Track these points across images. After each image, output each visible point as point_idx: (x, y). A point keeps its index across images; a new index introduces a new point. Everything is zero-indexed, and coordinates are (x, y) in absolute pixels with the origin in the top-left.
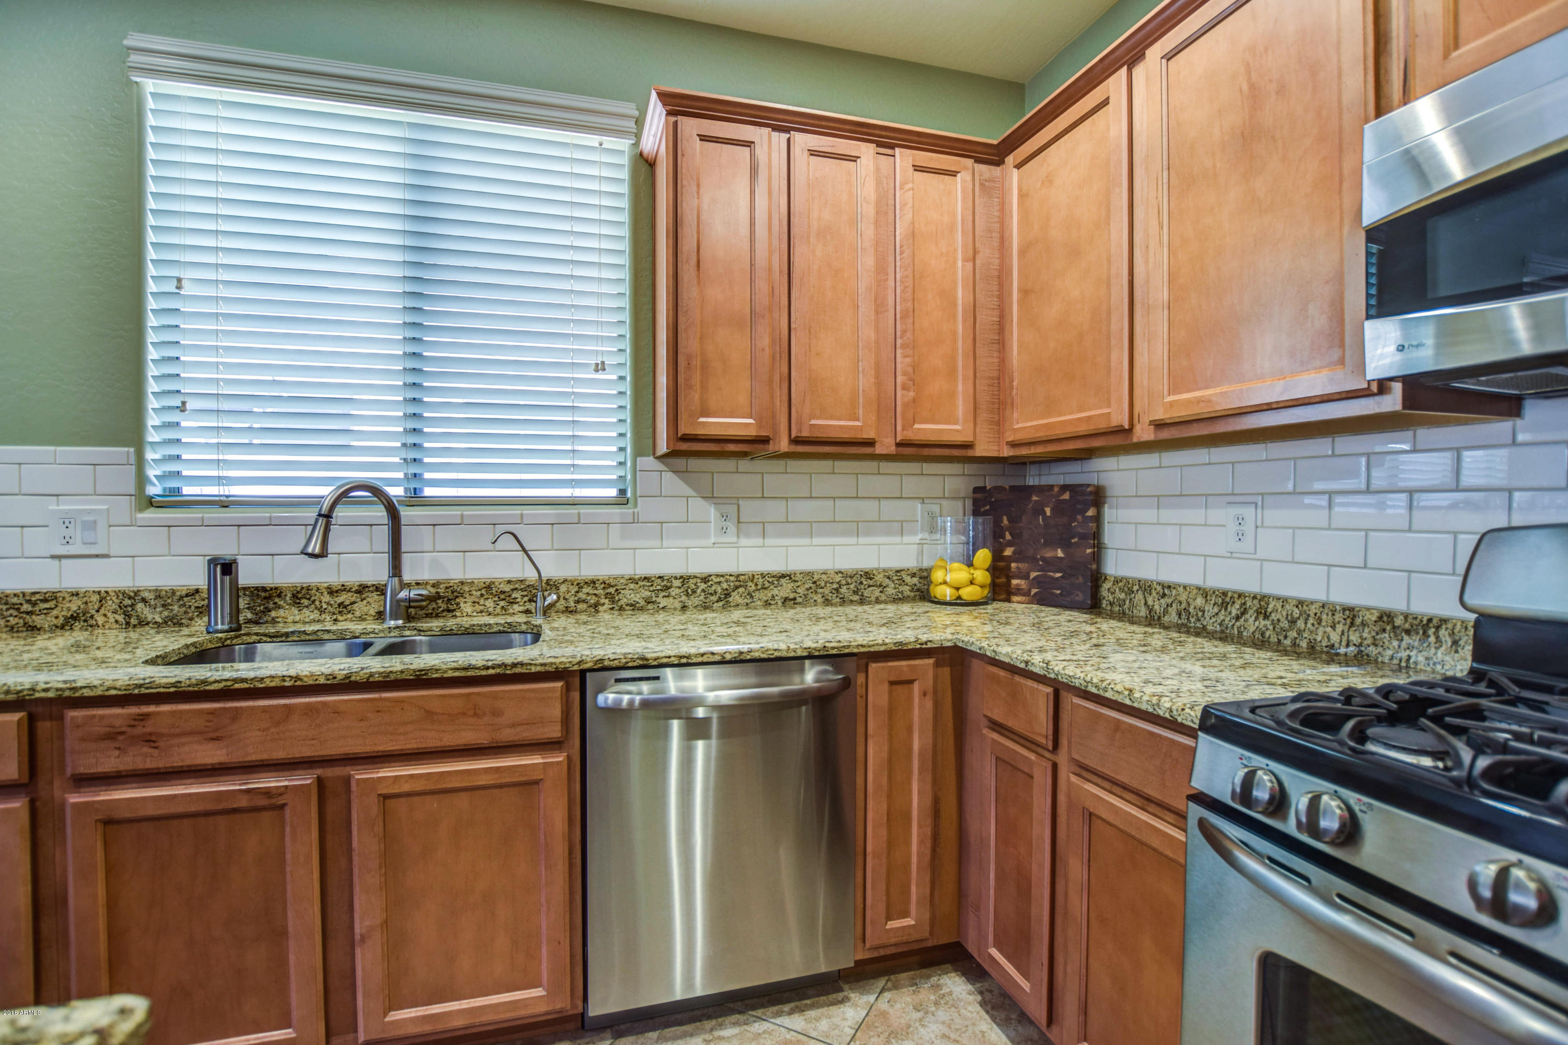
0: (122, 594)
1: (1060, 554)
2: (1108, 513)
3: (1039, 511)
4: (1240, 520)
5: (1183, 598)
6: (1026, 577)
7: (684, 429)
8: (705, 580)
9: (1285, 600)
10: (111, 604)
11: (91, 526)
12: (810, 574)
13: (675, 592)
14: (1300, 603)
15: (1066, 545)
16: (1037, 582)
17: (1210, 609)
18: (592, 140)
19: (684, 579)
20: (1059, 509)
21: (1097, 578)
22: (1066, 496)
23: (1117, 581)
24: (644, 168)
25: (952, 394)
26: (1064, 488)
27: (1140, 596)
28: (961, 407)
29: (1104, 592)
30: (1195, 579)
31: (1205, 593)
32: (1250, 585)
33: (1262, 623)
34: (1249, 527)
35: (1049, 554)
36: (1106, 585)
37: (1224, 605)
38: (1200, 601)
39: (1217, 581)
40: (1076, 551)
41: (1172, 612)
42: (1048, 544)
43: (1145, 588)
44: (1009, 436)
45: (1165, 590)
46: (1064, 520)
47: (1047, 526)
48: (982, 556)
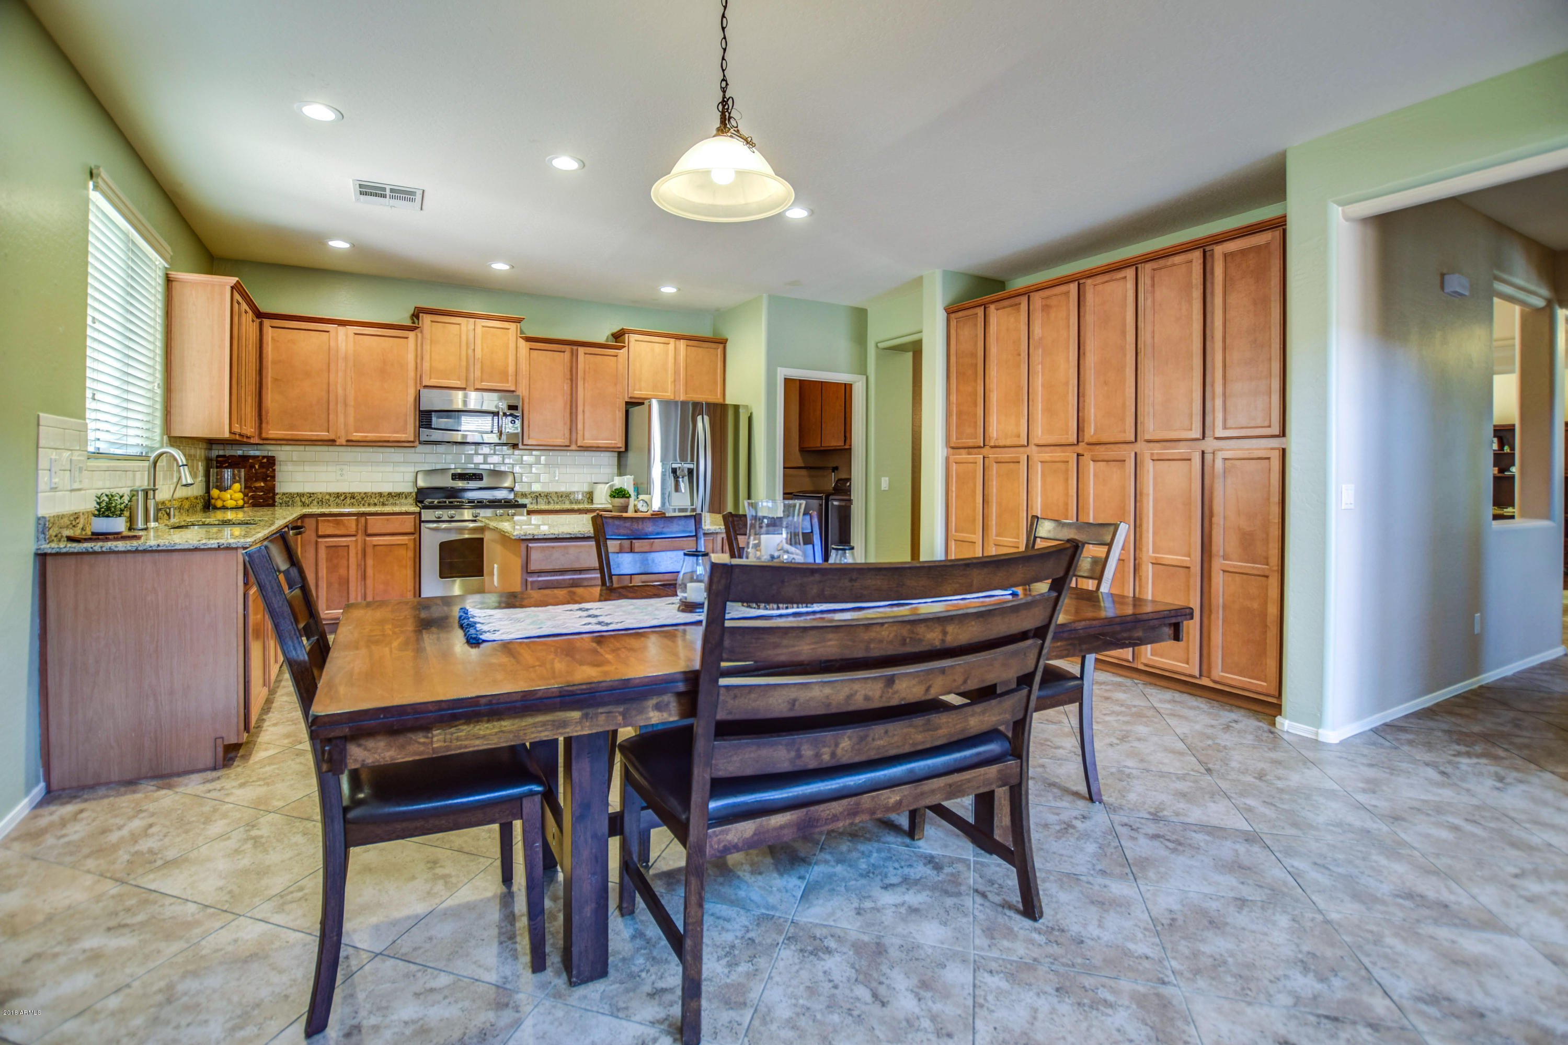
1: (262, 484)
2: (277, 467)
3: (252, 466)
4: (340, 470)
5: (320, 497)
6: (249, 495)
9: (360, 493)
14: (365, 493)
15: (265, 480)
16: (253, 497)
17: (332, 499)
18: (159, 261)
20: (262, 465)
21: (275, 494)
22: (265, 460)
23: (284, 494)
24: (168, 281)
26: (264, 457)
27: (298, 498)
29: (277, 500)
30: (324, 490)
31: (330, 494)
32: (346, 490)
33: (353, 500)
34: (344, 472)
35: (257, 485)
36: (277, 497)
37: (338, 497)
38: (327, 497)
39: (330, 491)
40: (269, 483)
41: (315, 502)
42: (256, 481)
43: (301, 495)
44: (264, 435)
45: (311, 495)
46: (264, 470)
47: (256, 473)
48: (237, 486)
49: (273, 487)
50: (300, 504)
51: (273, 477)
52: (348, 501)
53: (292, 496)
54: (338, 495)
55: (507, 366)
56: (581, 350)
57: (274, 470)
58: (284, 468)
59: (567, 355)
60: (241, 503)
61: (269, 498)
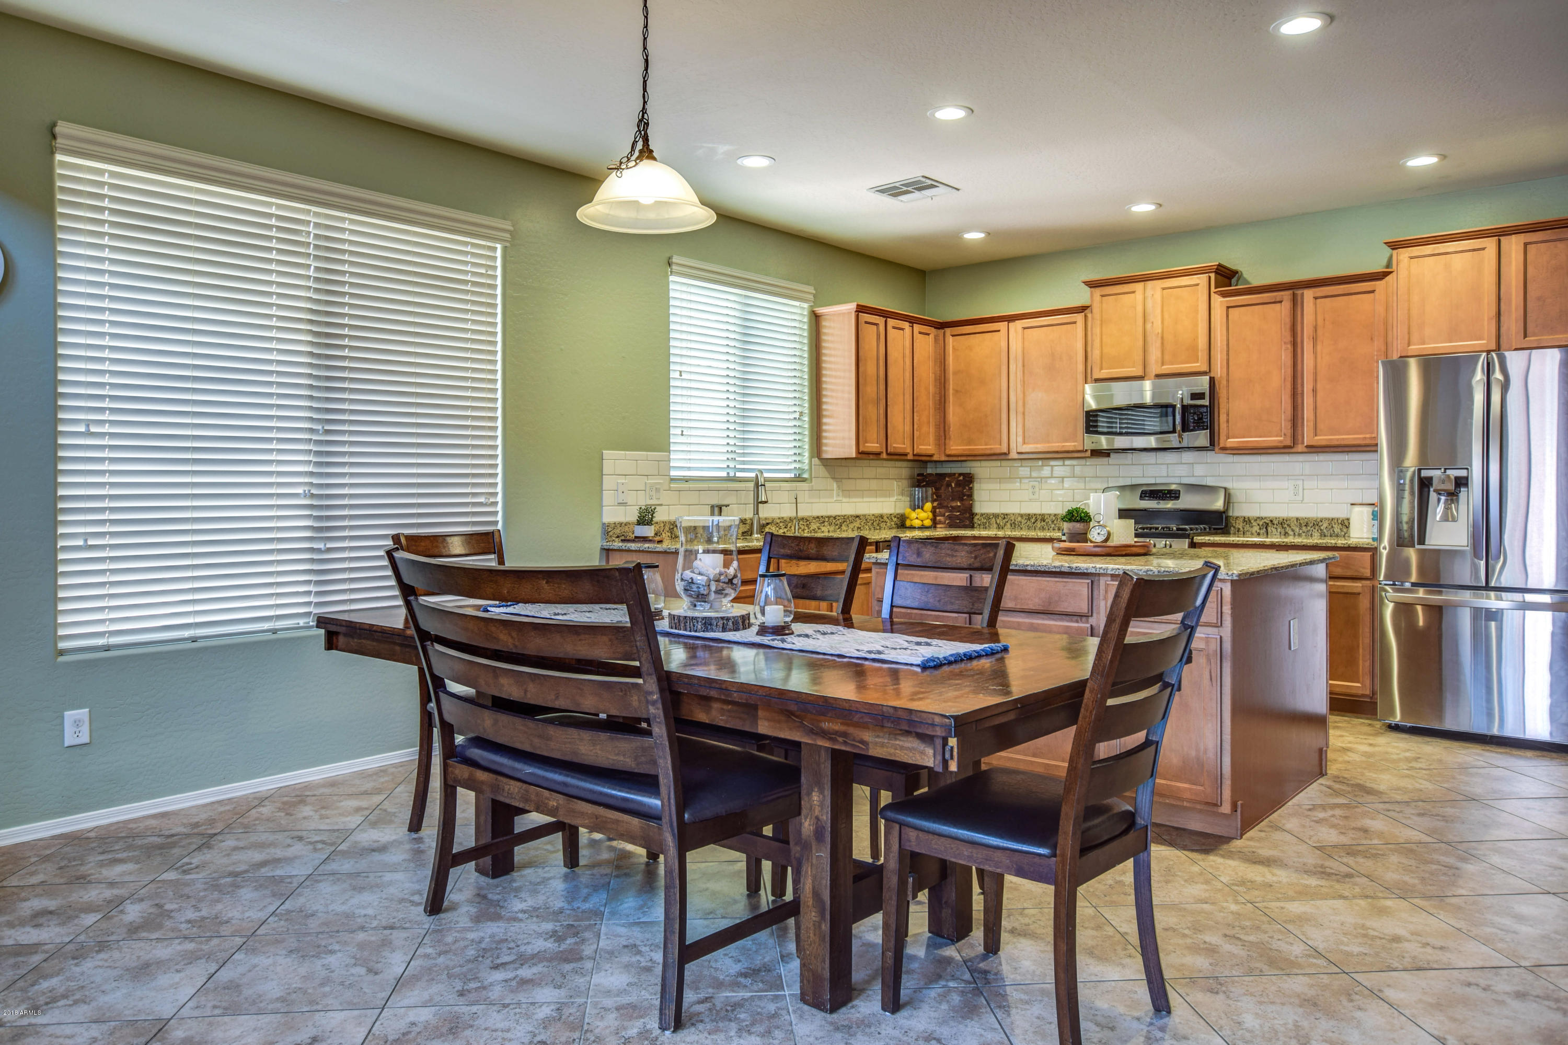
0: (670, 523)
1: (960, 504)
2: (976, 486)
3: (949, 485)
4: (1033, 487)
5: (1013, 518)
6: (944, 515)
7: (861, 449)
8: (835, 518)
9: (1050, 515)
10: (667, 528)
11: (658, 490)
12: (865, 516)
13: (826, 524)
14: (1055, 515)
15: (961, 500)
16: (949, 517)
17: (1024, 521)
18: (797, 303)
19: (829, 517)
20: (958, 484)
21: (973, 515)
22: (961, 478)
23: (982, 515)
24: (814, 318)
25: (929, 433)
26: (960, 474)
27: (994, 519)
28: (932, 438)
29: (975, 520)
30: (1017, 511)
31: (1022, 516)
32: (1037, 511)
33: (1043, 523)
34: (1037, 490)
35: (954, 504)
36: (977, 517)
37: (1029, 519)
38: (1019, 519)
39: (1023, 511)
40: (966, 503)
41: (1008, 525)
42: (953, 500)
43: (996, 516)
44: (948, 452)
45: (1005, 516)
46: (960, 489)
47: (953, 492)
48: (928, 506)
49: (970, 508)
50: (995, 526)
51: (970, 496)
52: (1039, 524)
53: (988, 517)
54: (1029, 517)
55: (1195, 339)
56: (1308, 294)
57: (971, 489)
58: (984, 486)
59: (1287, 305)
60: (928, 523)
61: (966, 518)
